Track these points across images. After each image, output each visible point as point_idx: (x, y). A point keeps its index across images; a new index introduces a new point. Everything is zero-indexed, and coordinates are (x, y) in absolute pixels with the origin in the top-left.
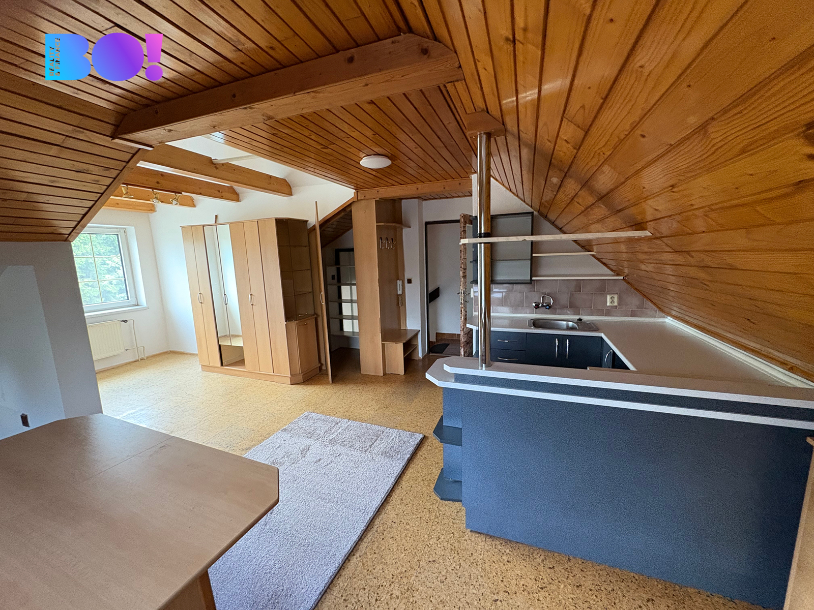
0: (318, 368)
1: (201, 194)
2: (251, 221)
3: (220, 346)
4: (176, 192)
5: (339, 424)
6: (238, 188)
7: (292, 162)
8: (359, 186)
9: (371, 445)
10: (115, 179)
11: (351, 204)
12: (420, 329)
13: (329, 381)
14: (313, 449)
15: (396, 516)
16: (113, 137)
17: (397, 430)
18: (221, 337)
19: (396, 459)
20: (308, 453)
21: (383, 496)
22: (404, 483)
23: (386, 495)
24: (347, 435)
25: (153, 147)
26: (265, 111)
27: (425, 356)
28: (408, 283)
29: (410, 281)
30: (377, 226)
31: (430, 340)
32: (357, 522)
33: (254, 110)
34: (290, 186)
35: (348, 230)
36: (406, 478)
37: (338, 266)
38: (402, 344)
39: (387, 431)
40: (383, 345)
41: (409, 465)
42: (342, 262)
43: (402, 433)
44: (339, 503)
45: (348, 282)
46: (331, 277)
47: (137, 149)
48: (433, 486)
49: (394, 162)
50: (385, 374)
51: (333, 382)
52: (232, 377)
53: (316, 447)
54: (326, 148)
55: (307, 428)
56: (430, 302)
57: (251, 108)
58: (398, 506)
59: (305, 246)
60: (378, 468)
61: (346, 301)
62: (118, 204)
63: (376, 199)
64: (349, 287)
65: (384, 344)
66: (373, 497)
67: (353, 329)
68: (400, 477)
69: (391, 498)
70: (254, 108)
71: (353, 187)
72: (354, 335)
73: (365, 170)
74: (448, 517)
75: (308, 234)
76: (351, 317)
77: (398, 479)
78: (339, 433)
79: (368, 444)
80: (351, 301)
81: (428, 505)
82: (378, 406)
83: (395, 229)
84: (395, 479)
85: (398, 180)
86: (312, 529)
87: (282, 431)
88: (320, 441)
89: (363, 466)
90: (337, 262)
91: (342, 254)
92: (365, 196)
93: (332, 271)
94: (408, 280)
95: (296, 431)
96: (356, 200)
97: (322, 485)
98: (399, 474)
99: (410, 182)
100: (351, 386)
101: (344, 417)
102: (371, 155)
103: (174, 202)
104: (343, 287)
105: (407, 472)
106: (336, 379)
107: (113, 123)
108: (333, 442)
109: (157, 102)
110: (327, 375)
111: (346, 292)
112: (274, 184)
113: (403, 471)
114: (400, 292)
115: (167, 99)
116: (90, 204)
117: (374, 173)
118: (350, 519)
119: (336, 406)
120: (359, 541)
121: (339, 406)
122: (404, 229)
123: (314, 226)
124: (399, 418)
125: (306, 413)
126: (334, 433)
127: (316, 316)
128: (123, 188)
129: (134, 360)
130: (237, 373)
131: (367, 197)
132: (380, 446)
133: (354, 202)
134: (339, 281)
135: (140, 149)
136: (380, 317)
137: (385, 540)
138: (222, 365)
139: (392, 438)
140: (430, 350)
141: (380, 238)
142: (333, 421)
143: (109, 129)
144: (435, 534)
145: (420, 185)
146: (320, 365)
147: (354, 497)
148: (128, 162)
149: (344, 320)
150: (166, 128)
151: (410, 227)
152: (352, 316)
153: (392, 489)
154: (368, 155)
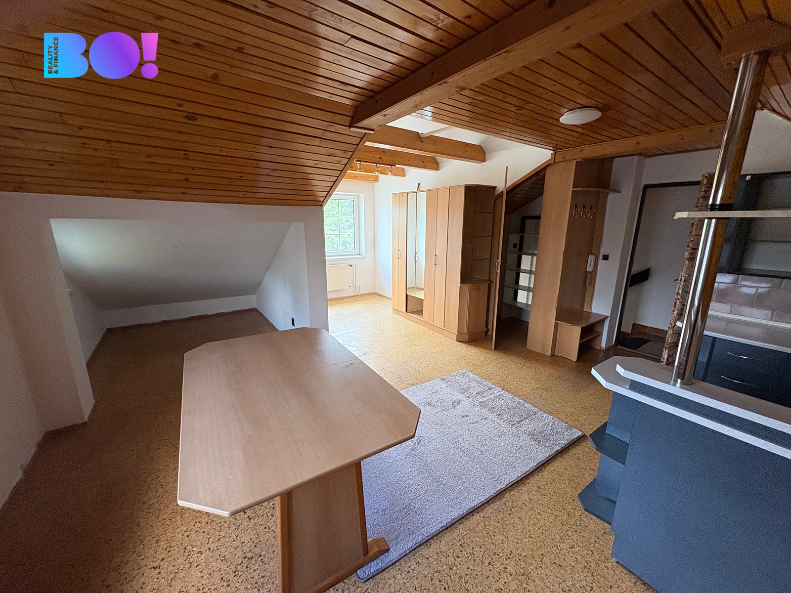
0: (484, 332)
1: (409, 165)
2: (444, 189)
3: (407, 295)
4: (391, 165)
5: (493, 390)
6: (439, 158)
7: (485, 129)
8: (559, 147)
9: (519, 421)
10: (350, 159)
11: (545, 168)
12: (609, 316)
13: (492, 347)
14: (463, 404)
15: (528, 500)
16: (350, 127)
17: (552, 417)
18: (409, 288)
19: (543, 446)
20: (459, 407)
21: (519, 475)
22: (546, 472)
23: (523, 475)
24: (498, 403)
25: (374, 131)
26: (458, 83)
27: (610, 347)
28: (603, 259)
29: (606, 257)
30: (573, 191)
31: (622, 330)
32: (488, 486)
33: (448, 84)
34: (484, 152)
35: (538, 196)
36: (550, 468)
37: (521, 234)
38: (580, 327)
39: (540, 413)
40: (556, 325)
41: (557, 458)
42: (526, 231)
43: (557, 422)
44: (476, 461)
45: (530, 252)
46: (513, 245)
47: (364, 134)
48: (580, 491)
49: (606, 114)
50: (553, 355)
51: (495, 349)
52: (412, 323)
53: (466, 404)
54: (521, 109)
55: (462, 384)
56: (630, 286)
57: (445, 83)
58: (533, 492)
59: (490, 213)
60: (521, 446)
61: (525, 272)
62: (356, 177)
63: (578, 160)
64: (530, 257)
65: (558, 323)
66: (508, 471)
67: (527, 300)
68: (543, 464)
69: (528, 481)
70: (448, 82)
71: (551, 148)
72: (527, 307)
73: (566, 127)
74: (591, 532)
75: (495, 201)
76: (527, 289)
77: (540, 466)
78: (490, 398)
79: (517, 420)
80: (530, 272)
81: (569, 507)
82: (537, 386)
83: (599, 194)
84: (538, 464)
85: (610, 135)
86: (447, 471)
87: (441, 379)
88: (471, 400)
89: (506, 437)
90: (522, 230)
91: (528, 221)
92: (564, 158)
93: (515, 239)
94: (604, 256)
95: (452, 383)
96: (553, 162)
97: (464, 439)
98: (542, 461)
99: (627, 135)
100: (514, 358)
101: (499, 386)
102: (574, 109)
103: (390, 173)
104: (523, 256)
105: (553, 464)
106: (498, 347)
107: (351, 115)
108: (483, 405)
109: (378, 93)
110: (492, 340)
111: (526, 262)
112: (469, 151)
113: (549, 460)
114: (589, 269)
115: (385, 88)
116: (334, 179)
117: (579, 130)
118: (482, 480)
119: (493, 372)
120: (486, 503)
121: (496, 374)
122: (610, 195)
123: (502, 192)
124: (557, 405)
125: (464, 371)
126: (485, 396)
127: (489, 282)
128: (358, 165)
129: (353, 295)
130: (417, 320)
131: (567, 158)
132: (529, 426)
133: (550, 164)
134: (521, 249)
135: (366, 133)
136: (558, 294)
137: (512, 516)
138: (407, 311)
139: (544, 422)
140: (619, 341)
141: (574, 206)
142: (487, 385)
143: (347, 120)
144: (569, 541)
145: (642, 139)
146: (486, 330)
147: (490, 462)
148: (358, 145)
149: (519, 290)
150: (382, 114)
151: (620, 192)
152: (529, 287)
153: (532, 472)
154: (571, 110)
